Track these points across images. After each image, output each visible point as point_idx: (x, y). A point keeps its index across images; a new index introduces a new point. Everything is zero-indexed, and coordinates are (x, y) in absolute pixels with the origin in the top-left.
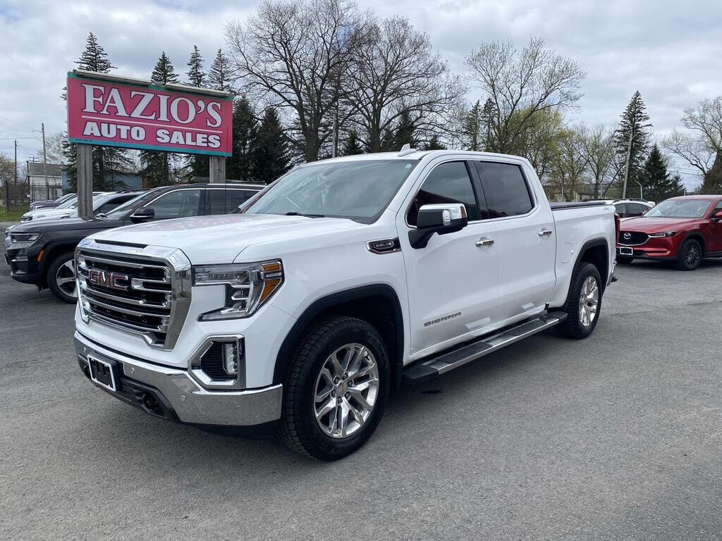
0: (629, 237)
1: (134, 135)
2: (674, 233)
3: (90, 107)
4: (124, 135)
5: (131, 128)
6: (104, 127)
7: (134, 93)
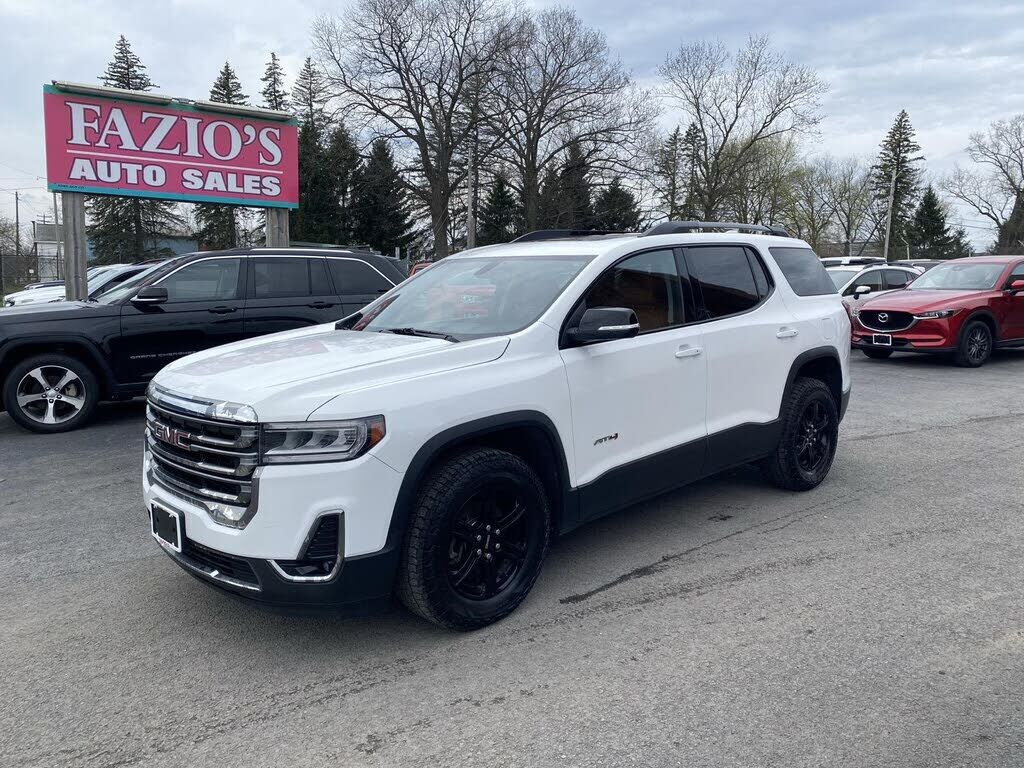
0: (885, 319)
1: (148, 179)
2: (951, 313)
3: (79, 138)
4: (132, 178)
5: (143, 168)
6: (102, 166)
7: (146, 115)
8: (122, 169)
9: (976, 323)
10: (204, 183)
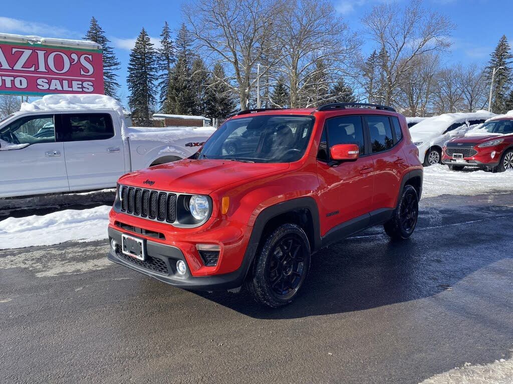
4: (9, 85)
7: (14, 50)
8: (2, 80)
10: (50, 86)
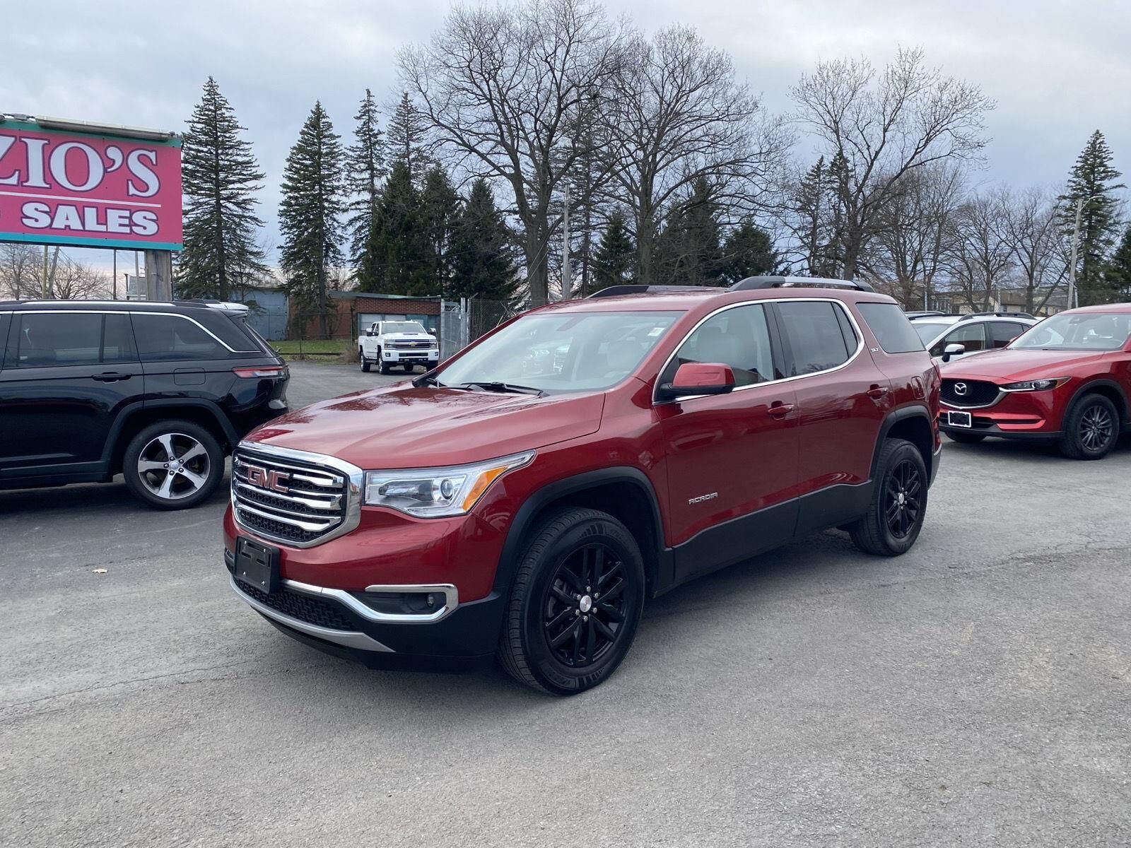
0: (962, 391)
2: (1053, 383)
9: (1094, 396)
